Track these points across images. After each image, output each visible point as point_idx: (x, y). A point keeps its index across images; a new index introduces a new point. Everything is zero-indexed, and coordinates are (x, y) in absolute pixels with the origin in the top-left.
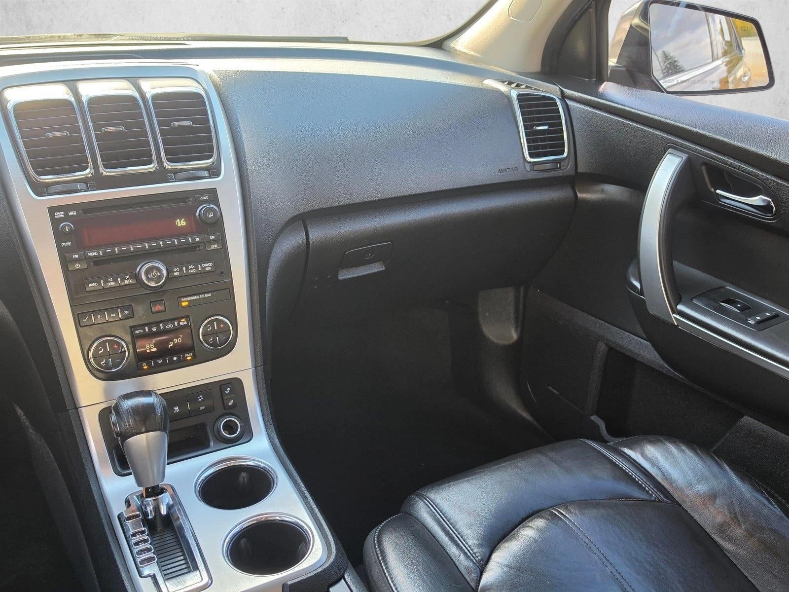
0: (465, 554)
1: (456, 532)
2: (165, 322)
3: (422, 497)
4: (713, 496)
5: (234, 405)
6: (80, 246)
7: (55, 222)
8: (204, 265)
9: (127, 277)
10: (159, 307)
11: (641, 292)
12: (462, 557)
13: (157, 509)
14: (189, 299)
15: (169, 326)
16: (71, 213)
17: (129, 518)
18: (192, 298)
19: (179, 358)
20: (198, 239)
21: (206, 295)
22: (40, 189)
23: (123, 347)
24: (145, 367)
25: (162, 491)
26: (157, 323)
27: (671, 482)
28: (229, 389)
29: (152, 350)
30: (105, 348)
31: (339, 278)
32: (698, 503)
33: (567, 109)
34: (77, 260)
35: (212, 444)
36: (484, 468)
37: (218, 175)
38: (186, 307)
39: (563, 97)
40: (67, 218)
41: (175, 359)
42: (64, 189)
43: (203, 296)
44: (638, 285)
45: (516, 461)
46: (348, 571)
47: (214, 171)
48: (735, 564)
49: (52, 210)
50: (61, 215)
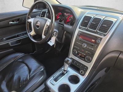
5: (85, 70)
8: (92, 49)
9: (81, 44)
14: (87, 52)
19: (82, 58)
20: (94, 44)
21: (90, 53)
22: (80, 28)
28: (85, 67)
30: (74, 51)
34: (77, 39)
35: (78, 72)
47: (105, 35)
49: (79, 31)
50: (79, 32)
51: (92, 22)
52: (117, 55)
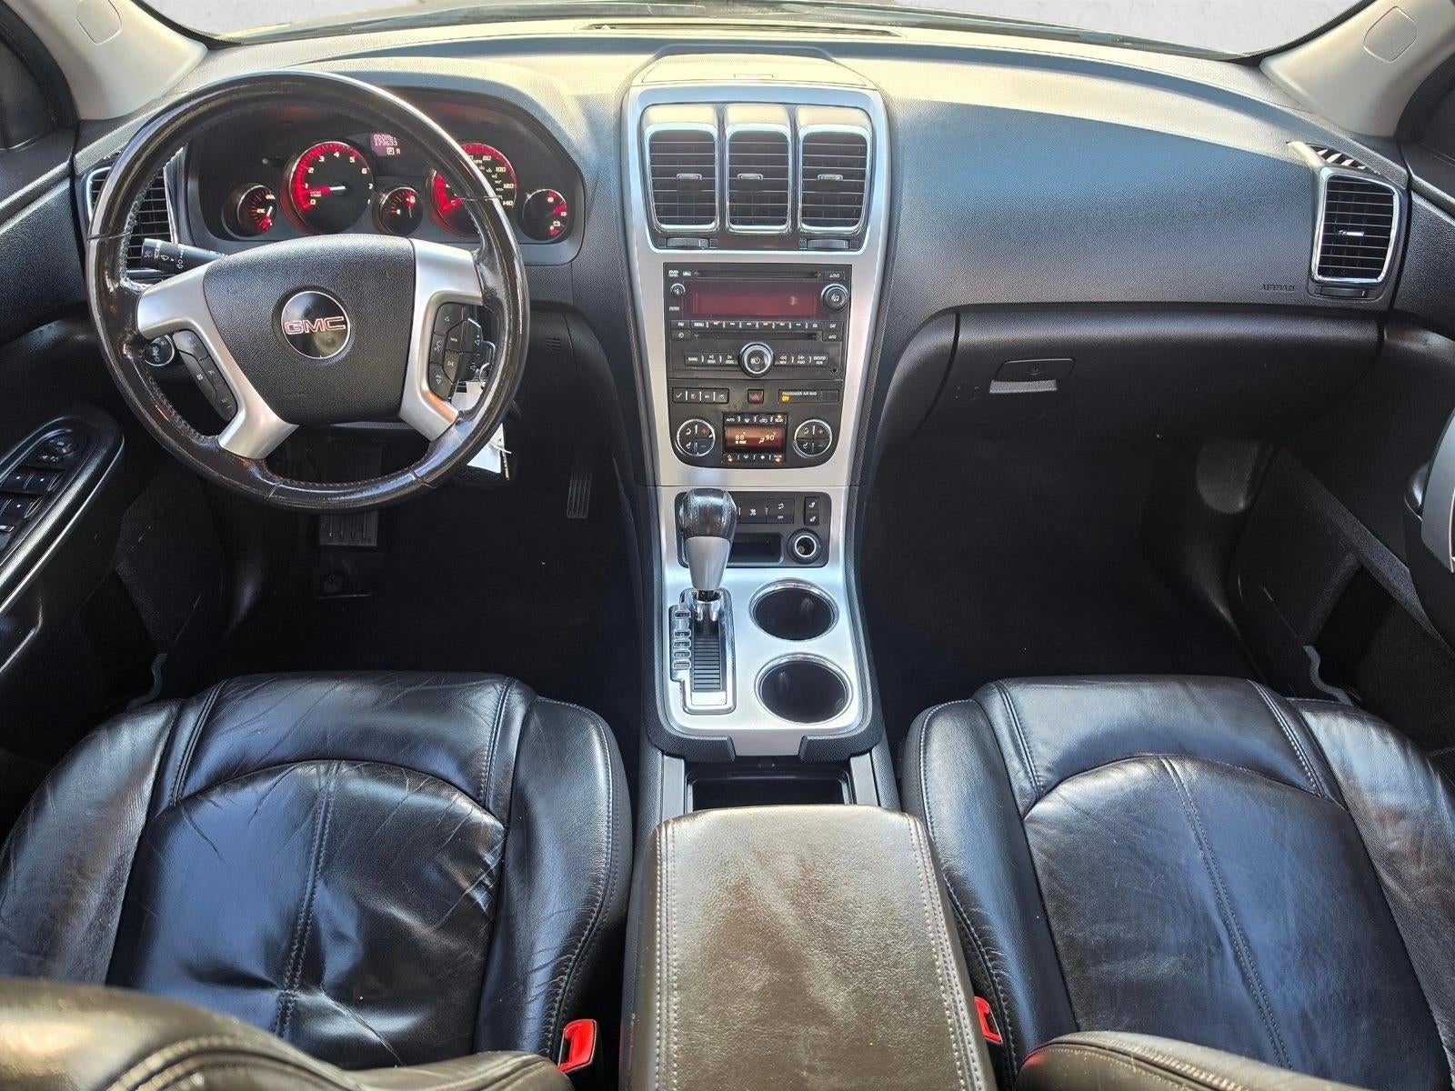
0: (1026, 772)
1: (1025, 744)
2: (759, 414)
3: (1002, 690)
4: (1400, 815)
5: (816, 523)
6: (689, 313)
7: (668, 281)
8: (815, 358)
9: (730, 357)
10: (756, 397)
11: (1420, 511)
12: (1021, 774)
13: (707, 613)
14: (791, 393)
15: (764, 420)
16: (686, 274)
17: (678, 615)
18: (796, 394)
19: (767, 458)
20: (815, 326)
21: (811, 394)
22: (660, 239)
23: (711, 433)
24: (730, 460)
25: (716, 597)
26: (752, 414)
27: (1349, 775)
28: (813, 504)
29: (741, 442)
30: (693, 430)
31: (991, 391)
32: (1374, 814)
33: (1409, 209)
34: (681, 329)
35: (782, 559)
36: (1095, 680)
37: (859, 248)
38: (786, 402)
39: (1410, 187)
40: (680, 278)
41: (763, 457)
42: (685, 244)
43: (807, 393)
44: (1419, 496)
45: (1142, 684)
46: (878, 746)
47: (854, 242)
48: (1389, 908)
49: (668, 267)
50: (673, 273)
51: (733, 173)
52: (946, 338)
